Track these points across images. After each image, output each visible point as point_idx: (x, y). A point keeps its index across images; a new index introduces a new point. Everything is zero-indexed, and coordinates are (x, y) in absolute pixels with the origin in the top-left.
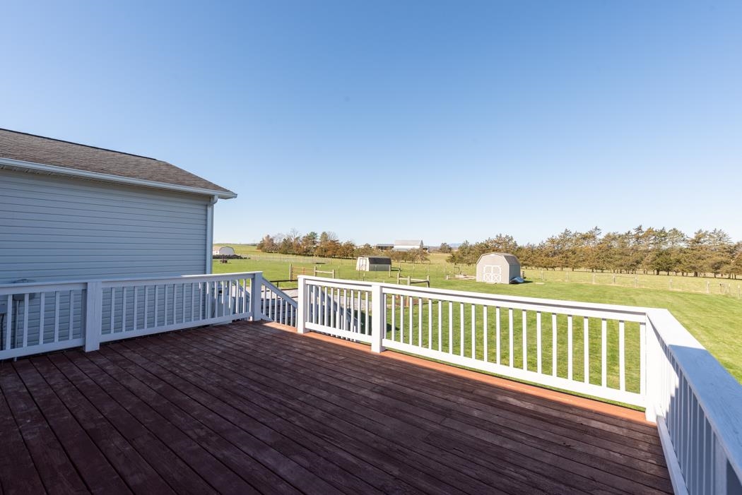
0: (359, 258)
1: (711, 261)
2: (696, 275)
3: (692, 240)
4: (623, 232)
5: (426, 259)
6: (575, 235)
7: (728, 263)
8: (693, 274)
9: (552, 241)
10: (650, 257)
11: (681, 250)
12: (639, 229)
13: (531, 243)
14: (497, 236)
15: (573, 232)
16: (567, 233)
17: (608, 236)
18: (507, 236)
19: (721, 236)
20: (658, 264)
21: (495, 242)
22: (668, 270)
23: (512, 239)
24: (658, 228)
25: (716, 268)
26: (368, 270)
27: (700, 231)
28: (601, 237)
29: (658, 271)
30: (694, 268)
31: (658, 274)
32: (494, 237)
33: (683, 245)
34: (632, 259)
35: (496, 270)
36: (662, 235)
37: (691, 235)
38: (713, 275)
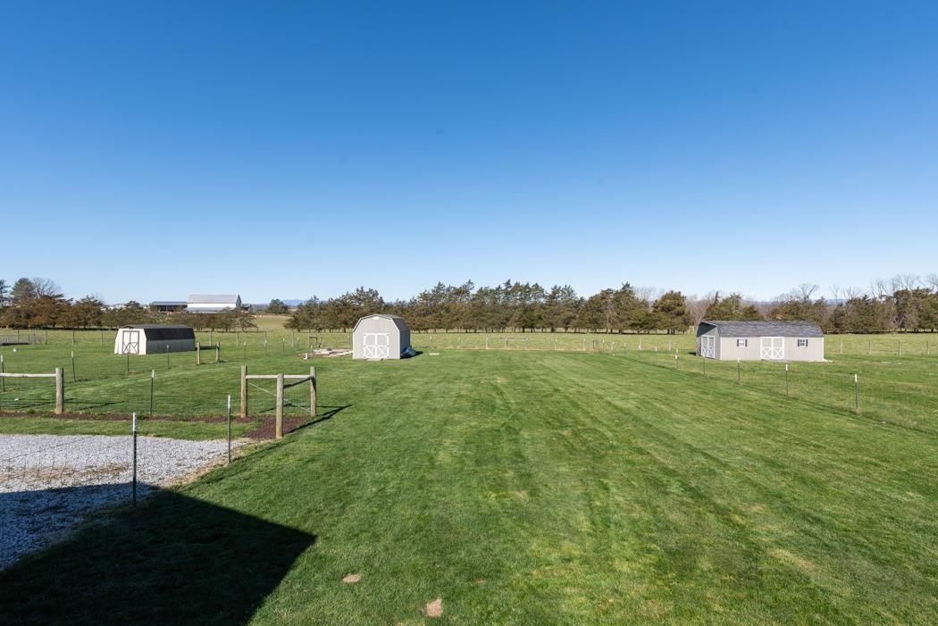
0: (121, 330)
1: (563, 317)
2: (553, 331)
3: (550, 296)
4: (494, 287)
5: (250, 325)
6: (448, 290)
7: (574, 318)
8: (549, 330)
9: (424, 296)
10: (518, 313)
11: (542, 306)
12: (508, 283)
13: (401, 300)
14: (358, 290)
15: (447, 286)
16: (440, 286)
17: (481, 291)
18: (370, 290)
19: (569, 292)
20: (525, 321)
21: (356, 297)
22: (532, 327)
23: (377, 294)
24: (523, 283)
25: (566, 323)
26: (143, 351)
27: (556, 287)
28: (474, 292)
29: (524, 328)
30: (551, 324)
31: (523, 332)
32: (353, 292)
33: (542, 300)
34: (502, 316)
35: (382, 340)
36: (526, 290)
37: (549, 291)
38: (563, 330)
